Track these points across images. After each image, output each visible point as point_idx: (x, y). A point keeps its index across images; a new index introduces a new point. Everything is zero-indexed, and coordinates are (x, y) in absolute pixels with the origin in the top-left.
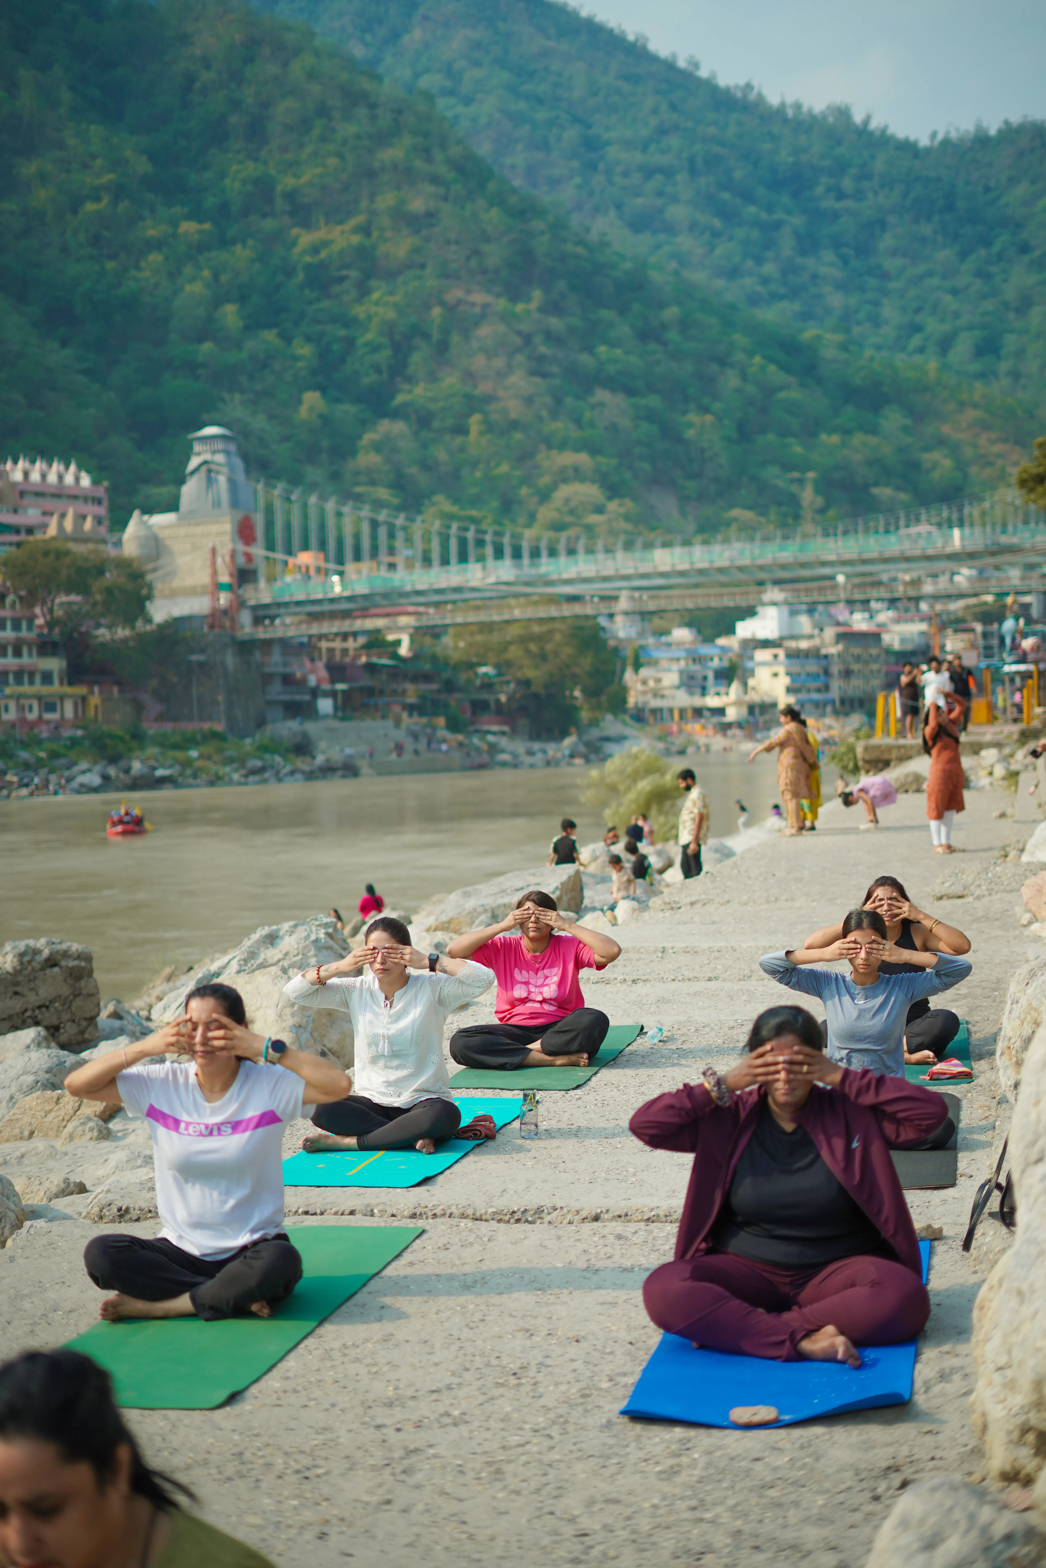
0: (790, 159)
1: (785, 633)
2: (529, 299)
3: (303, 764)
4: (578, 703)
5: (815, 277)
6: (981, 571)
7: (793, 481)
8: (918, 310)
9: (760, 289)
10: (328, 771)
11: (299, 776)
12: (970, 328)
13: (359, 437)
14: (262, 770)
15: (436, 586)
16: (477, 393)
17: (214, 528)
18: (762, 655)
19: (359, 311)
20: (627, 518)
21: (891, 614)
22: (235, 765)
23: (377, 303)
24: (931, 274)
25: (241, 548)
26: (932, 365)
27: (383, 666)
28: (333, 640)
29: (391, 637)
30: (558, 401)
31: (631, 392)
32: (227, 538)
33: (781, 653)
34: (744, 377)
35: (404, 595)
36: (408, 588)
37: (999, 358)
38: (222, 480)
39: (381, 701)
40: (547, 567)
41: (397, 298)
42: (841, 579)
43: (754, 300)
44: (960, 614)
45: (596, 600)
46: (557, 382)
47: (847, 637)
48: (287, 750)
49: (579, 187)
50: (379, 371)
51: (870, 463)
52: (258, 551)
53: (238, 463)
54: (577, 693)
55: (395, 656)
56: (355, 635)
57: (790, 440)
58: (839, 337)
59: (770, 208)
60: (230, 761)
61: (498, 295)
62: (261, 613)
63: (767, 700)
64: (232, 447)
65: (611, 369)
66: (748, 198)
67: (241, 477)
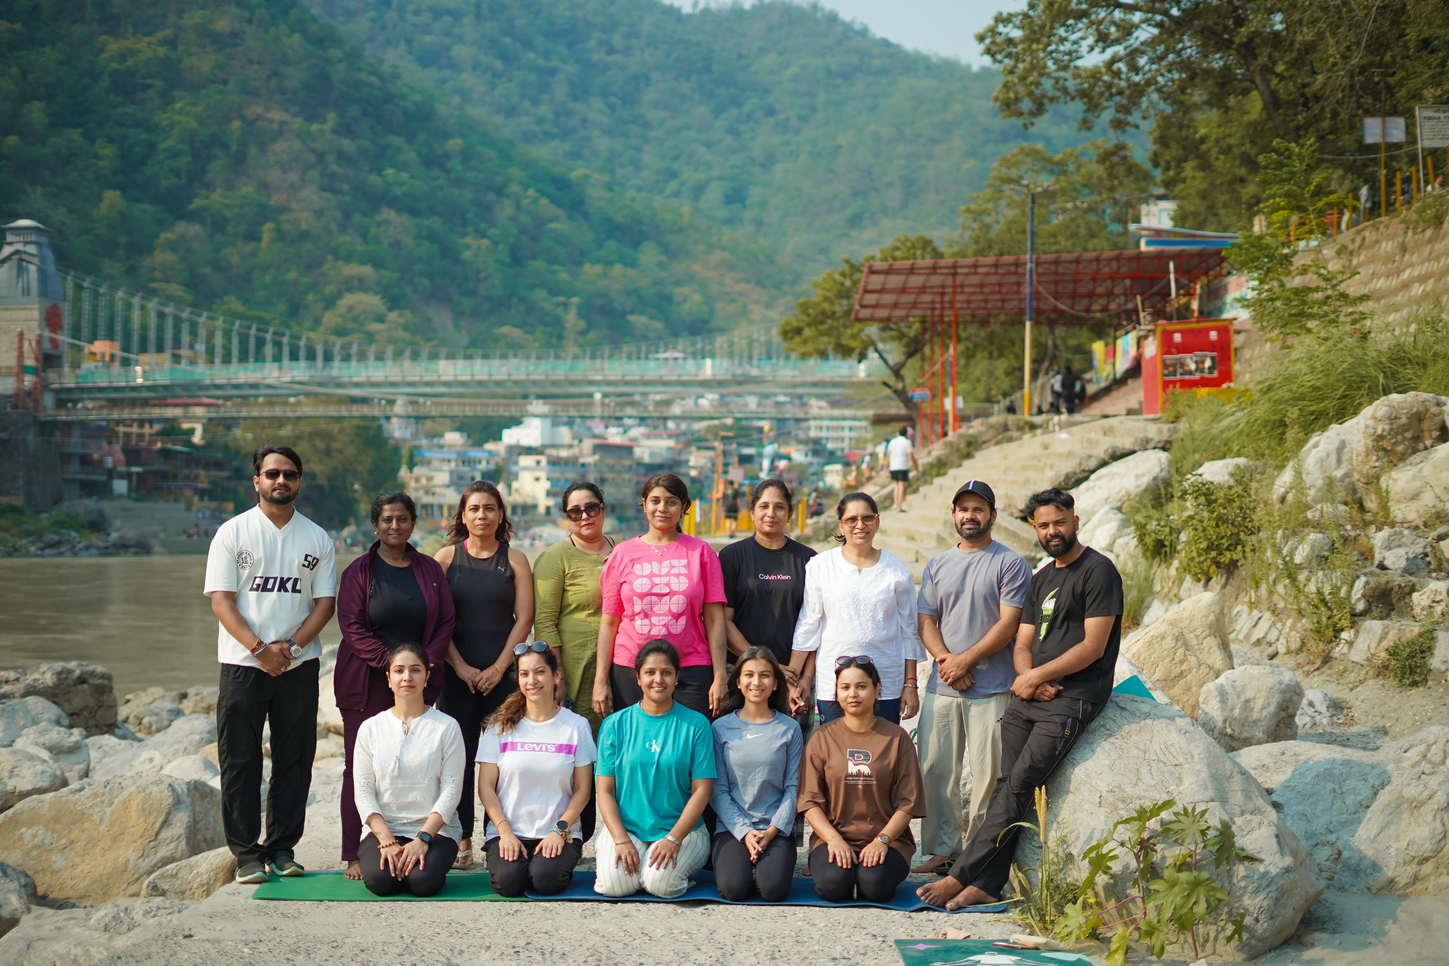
0: (568, 13)
1: (547, 442)
2: (324, 121)
3: (95, 539)
4: (357, 496)
5: (584, 121)
6: (722, 396)
7: (559, 304)
8: (676, 158)
9: (534, 127)
10: (121, 547)
11: (93, 551)
12: (720, 178)
13: (157, 236)
14: (58, 544)
15: (234, 381)
16: (271, 203)
17: (23, 314)
18: (526, 461)
19: (161, 118)
20: (406, 328)
21: (642, 430)
22: (31, 539)
23: (180, 112)
24: (688, 127)
25: (47, 334)
26: (687, 209)
27: (177, 452)
28: (131, 426)
29: (185, 426)
30: (347, 215)
31: (415, 213)
32: (35, 324)
33: (543, 460)
34: (518, 208)
35: (202, 387)
36: (208, 382)
37: (745, 207)
38: (33, 268)
39: (174, 485)
40: (338, 370)
41: (199, 109)
42: (598, 396)
43: (529, 138)
44: (703, 433)
45: (383, 402)
46: (347, 198)
47: (603, 448)
48: (83, 527)
49: (372, 20)
50: (178, 176)
51: (628, 293)
52: (64, 338)
53: (49, 254)
54: (357, 487)
55: (189, 444)
56: (151, 422)
57: (557, 267)
58: (605, 178)
59: (547, 56)
60: (28, 534)
61: (295, 115)
62: (64, 396)
63: (530, 501)
64: (44, 240)
65: (398, 191)
66: (528, 44)
67: (51, 268)
